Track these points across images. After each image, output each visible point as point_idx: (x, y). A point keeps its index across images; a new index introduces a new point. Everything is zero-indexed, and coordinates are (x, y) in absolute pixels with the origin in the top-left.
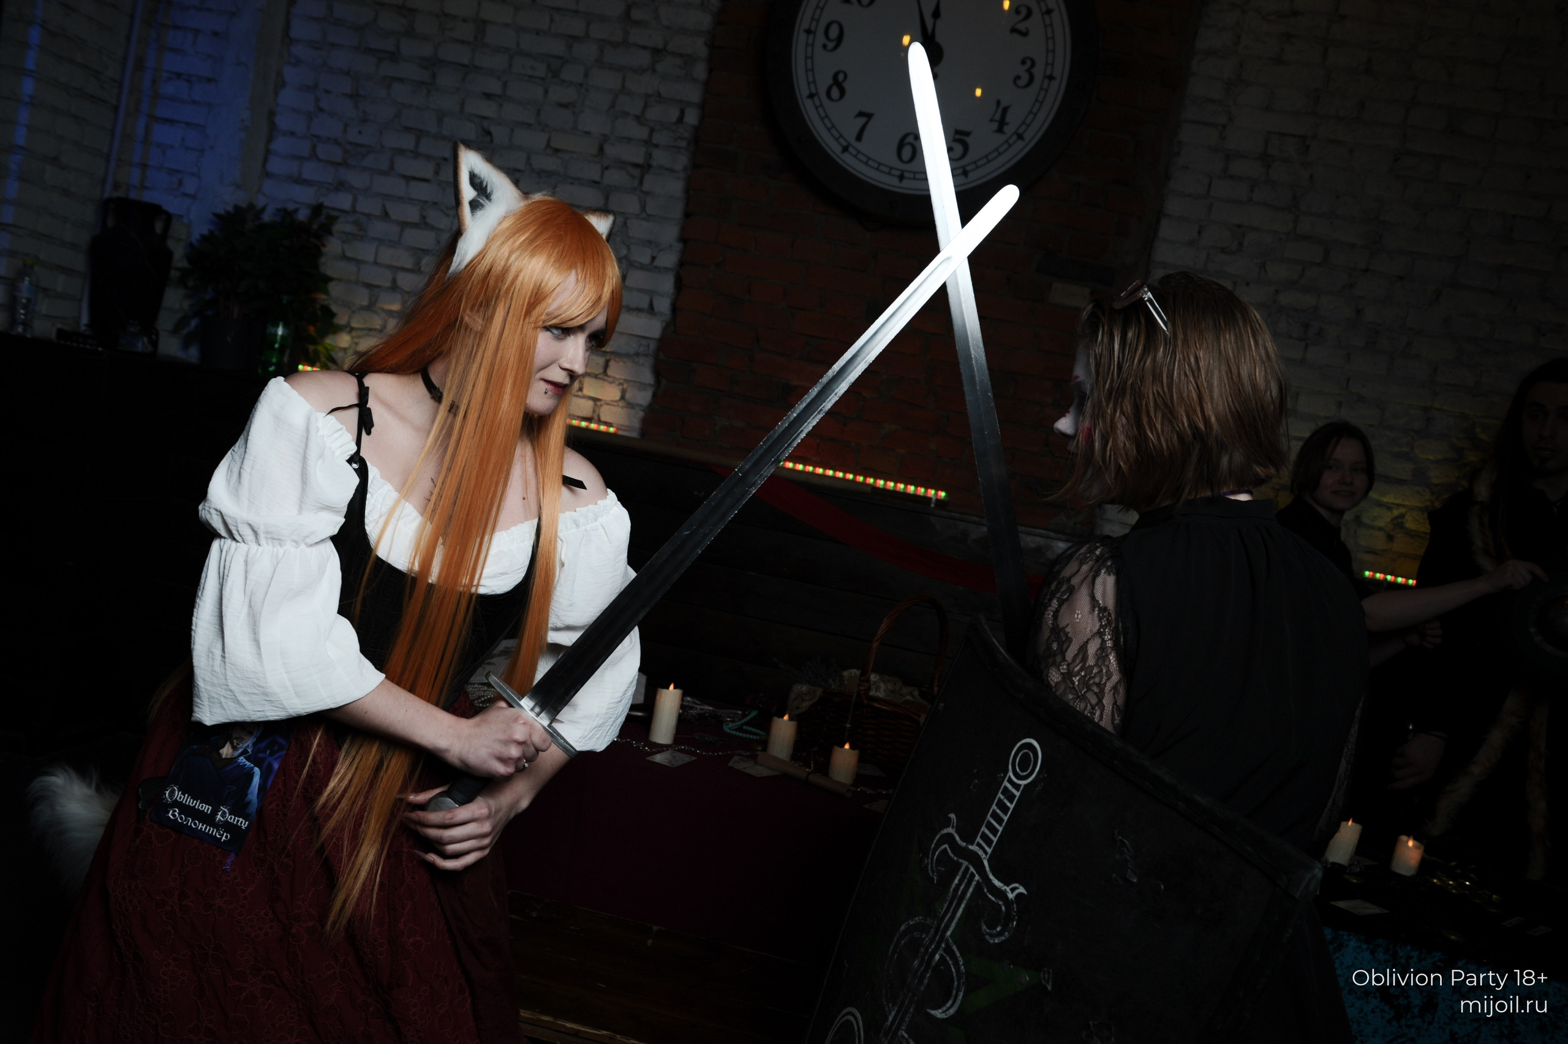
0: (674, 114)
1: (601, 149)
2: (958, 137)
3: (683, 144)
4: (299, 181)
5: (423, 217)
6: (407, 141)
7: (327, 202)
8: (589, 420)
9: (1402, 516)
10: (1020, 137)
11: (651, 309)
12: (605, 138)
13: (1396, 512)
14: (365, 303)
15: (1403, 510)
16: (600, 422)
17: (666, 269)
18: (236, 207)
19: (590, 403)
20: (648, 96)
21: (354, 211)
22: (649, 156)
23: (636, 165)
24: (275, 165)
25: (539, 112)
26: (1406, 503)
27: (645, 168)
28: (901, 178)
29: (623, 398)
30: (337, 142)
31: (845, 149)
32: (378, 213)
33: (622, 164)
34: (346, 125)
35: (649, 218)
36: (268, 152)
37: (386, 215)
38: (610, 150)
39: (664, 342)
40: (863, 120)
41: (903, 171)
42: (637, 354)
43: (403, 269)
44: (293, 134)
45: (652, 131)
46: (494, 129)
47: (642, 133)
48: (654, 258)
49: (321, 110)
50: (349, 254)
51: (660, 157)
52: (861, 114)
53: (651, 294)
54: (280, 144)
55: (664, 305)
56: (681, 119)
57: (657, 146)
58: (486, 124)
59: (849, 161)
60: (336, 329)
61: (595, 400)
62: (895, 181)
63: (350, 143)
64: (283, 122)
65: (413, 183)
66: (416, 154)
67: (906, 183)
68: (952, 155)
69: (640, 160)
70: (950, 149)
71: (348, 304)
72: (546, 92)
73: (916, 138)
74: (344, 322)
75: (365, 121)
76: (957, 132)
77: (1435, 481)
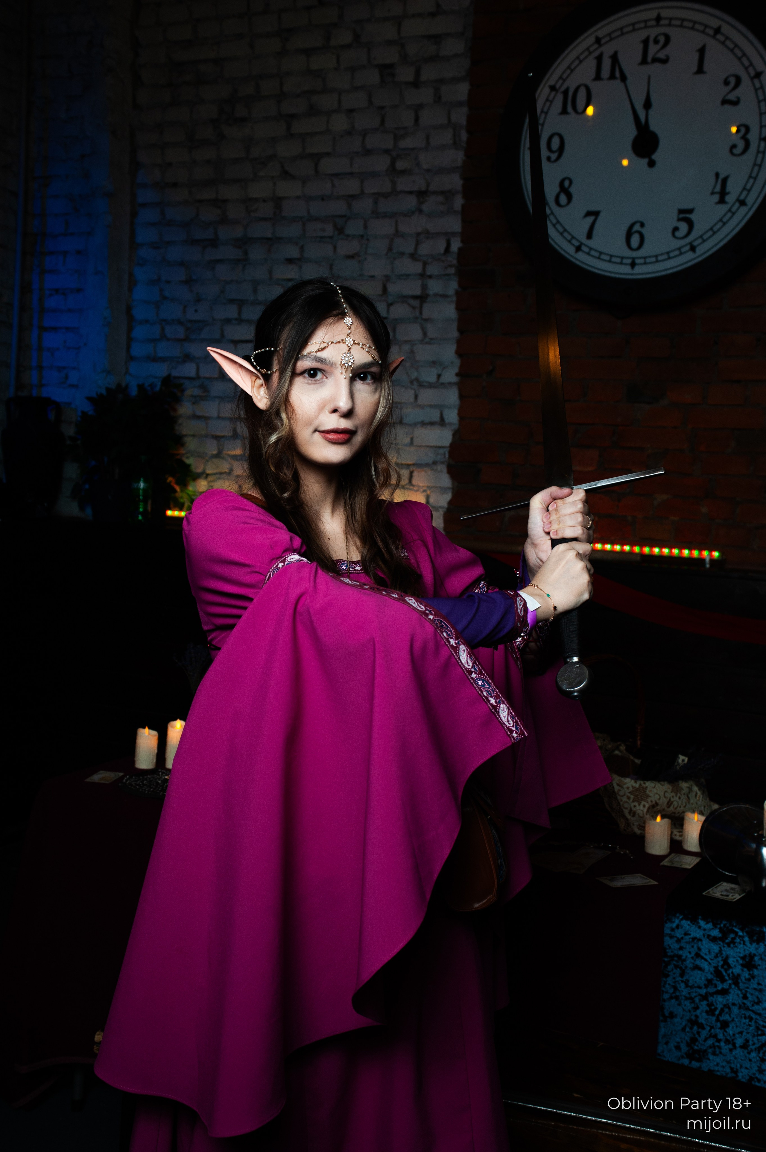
0: (442, 246)
2: (681, 216)
3: (452, 271)
4: (155, 359)
6: (232, 312)
7: (175, 373)
10: (742, 203)
11: (442, 422)
12: (387, 278)
14: (215, 452)
17: (451, 384)
18: (108, 389)
20: (418, 234)
21: (198, 377)
22: (424, 287)
23: (415, 297)
24: (137, 350)
25: (331, 267)
27: (422, 298)
28: (633, 265)
30: (180, 322)
31: (578, 249)
32: (216, 376)
33: (404, 299)
34: (185, 307)
35: (431, 341)
36: (130, 340)
38: (392, 288)
39: (454, 448)
40: (591, 219)
41: (633, 259)
42: (435, 463)
44: (147, 321)
45: (425, 264)
47: (416, 268)
48: (439, 376)
49: (165, 298)
50: (198, 413)
51: (435, 287)
52: (589, 214)
53: (441, 407)
54: (139, 332)
55: (452, 416)
56: (447, 250)
57: (430, 277)
59: (583, 259)
60: (196, 477)
62: (627, 269)
63: (191, 321)
64: (139, 313)
65: (240, 346)
66: (240, 321)
67: (638, 269)
68: (678, 234)
69: (418, 292)
70: (676, 229)
71: (201, 455)
72: (335, 248)
73: (642, 225)
74: (200, 470)
75: (198, 300)
76: (681, 211)
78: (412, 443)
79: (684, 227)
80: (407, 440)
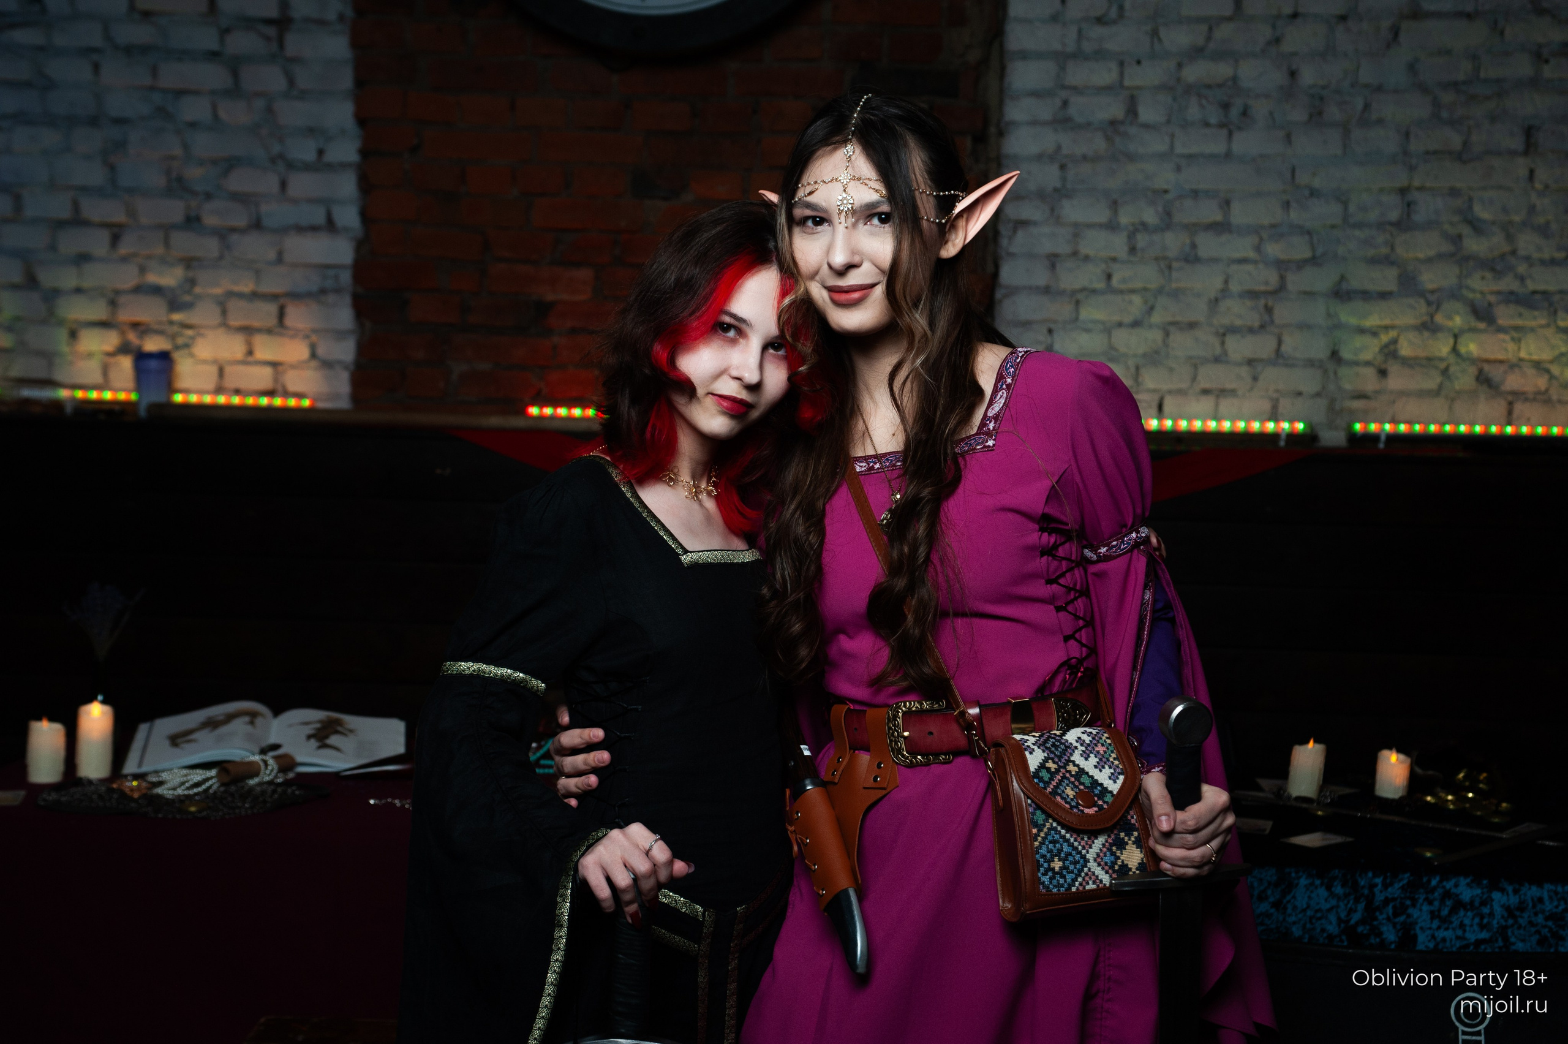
8: (270, 393)
9: (1395, 341)
11: (330, 226)
13: (1385, 338)
15: (1393, 334)
16: (286, 394)
17: (344, 166)
19: (268, 371)
23: (268, 21)
26: (1397, 322)
27: (283, 23)
29: (313, 355)
35: (303, 95)
39: (361, 269)
42: (323, 291)
48: (321, 152)
53: (328, 203)
55: (349, 217)
61: (274, 365)
77: (1430, 286)
78: (280, 260)
80: (272, 255)
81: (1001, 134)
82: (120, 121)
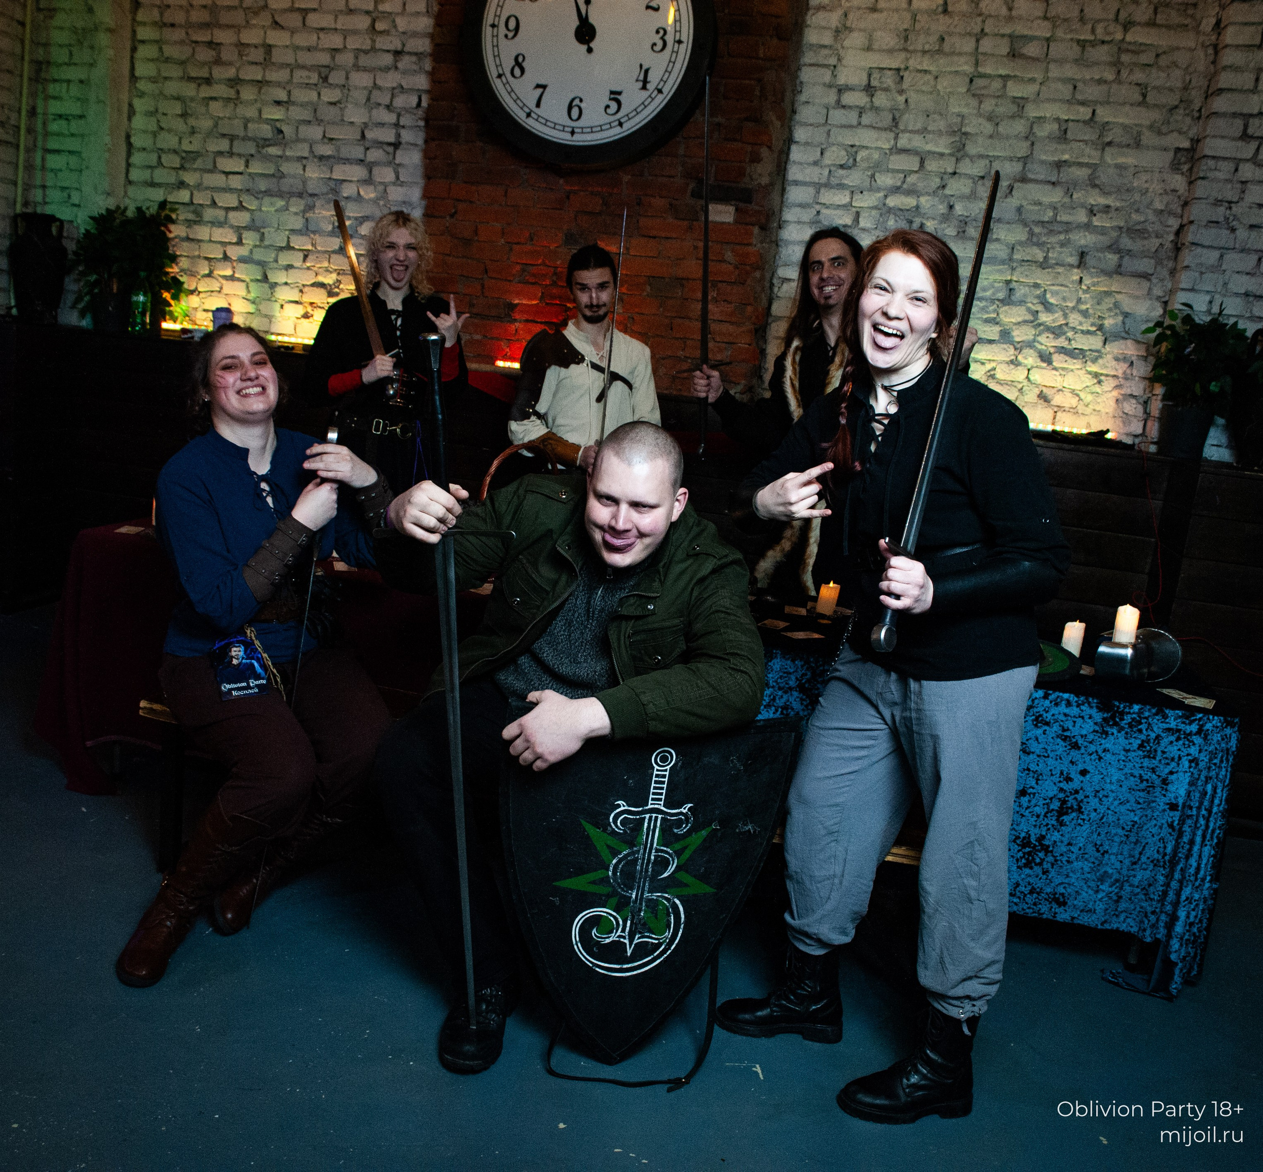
0: (414, 100)
1: (363, 136)
2: (612, 96)
3: (421, 123)
4: (153, 184)
5: (241, 202)
6: (224, 145)
7: (170, 199)
9: (994, 369)
10: (660, 91)
12: (365, 126)
13: (989, 366)
14: (207, 272)
15: (993, 365)
18: (108, 210)
20: (394, 88)
21: (191, 203)
22: (398, 135)
23: (390, 144)
24: (135, 175)
25: (315, 111)
26: (995, 358)
27: (396, 145)
28: (573, 133)
30: (175, 152)
32: (209, 203)
33: (380, 144)
34: (180, 139)
35: (402, 184)
36: (129, 165)
37: (214, 203)
38: (369, 135)
40: (540, 90)
41: (573, 128)
43: (230, 243)
44: (144, 149)
45: (399, 115)
46: (285, 128)
47: (391, 118)
49: (162, 129)
50: (191, 237)
51: (407, 136)
52: (538, 86)
54: (137, 159)
56: (419, 105)
57: (403, 127)
58: (278, 125)
59: (532, 125)
60: (189, 293)
62: (568, 136)
63: (185, 152)
64: (136, 141)
65: (231, 177)
66: (231, 154)
67: (577, 137)
68: (609, 111)
69: (392, 139)
70: (608, 107)
71: (192, 274)
72: (319, 94)
73: (581, 100)
74: (192, 288)
75: (193, 132)
76: (612, 93)
77: (1017, 339)
79: (614, 106)
81: (780, 227)
82: (312, 195)
